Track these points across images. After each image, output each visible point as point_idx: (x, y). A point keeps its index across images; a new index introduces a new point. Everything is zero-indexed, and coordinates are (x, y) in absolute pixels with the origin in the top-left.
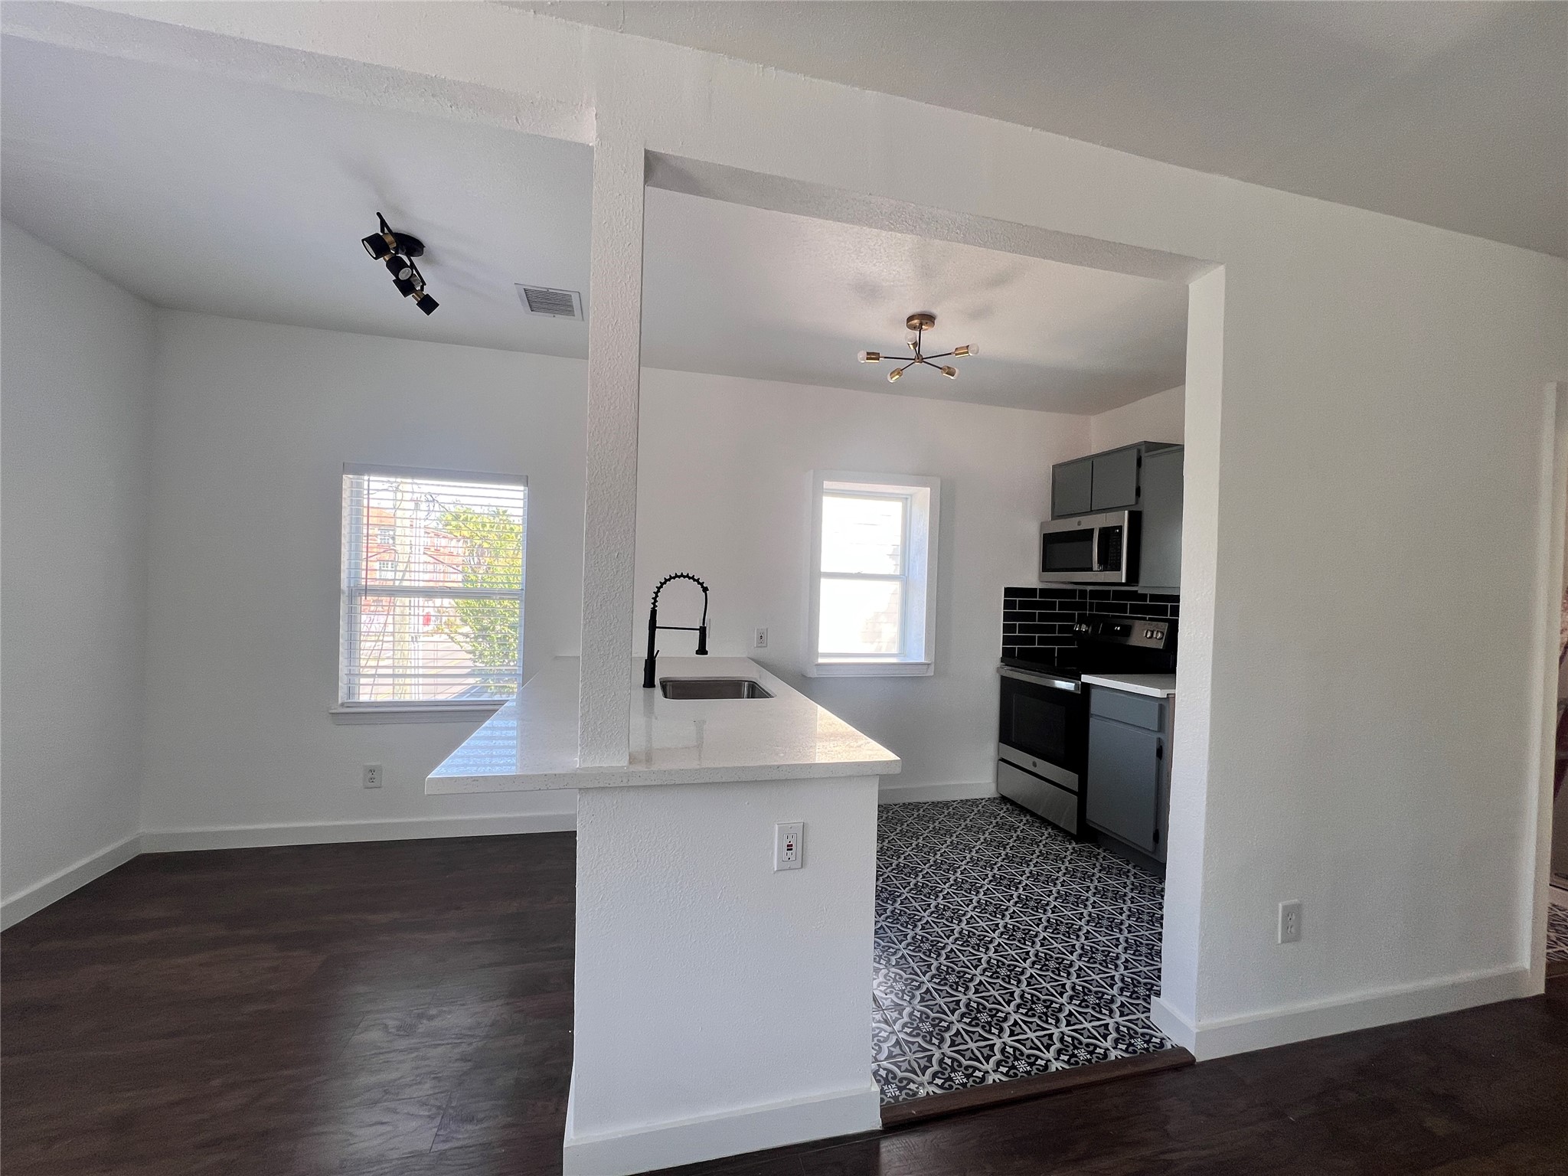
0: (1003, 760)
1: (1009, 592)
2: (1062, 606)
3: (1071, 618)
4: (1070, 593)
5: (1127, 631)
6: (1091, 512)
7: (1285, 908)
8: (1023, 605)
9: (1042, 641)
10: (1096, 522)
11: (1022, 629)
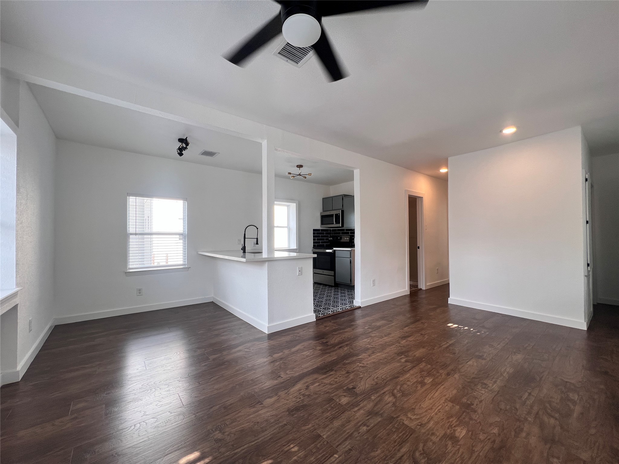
0: (315, 273)
1: (314, 230)
2: (326, 233)
3: (328, 236)
4: (327, 230)
5: (341, 238)
6: (332, 210)
7: (373, 280)
8: (317, 234)
9: (322, 242)
10: (334, 213)
11: (318, 240)
